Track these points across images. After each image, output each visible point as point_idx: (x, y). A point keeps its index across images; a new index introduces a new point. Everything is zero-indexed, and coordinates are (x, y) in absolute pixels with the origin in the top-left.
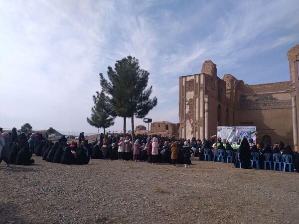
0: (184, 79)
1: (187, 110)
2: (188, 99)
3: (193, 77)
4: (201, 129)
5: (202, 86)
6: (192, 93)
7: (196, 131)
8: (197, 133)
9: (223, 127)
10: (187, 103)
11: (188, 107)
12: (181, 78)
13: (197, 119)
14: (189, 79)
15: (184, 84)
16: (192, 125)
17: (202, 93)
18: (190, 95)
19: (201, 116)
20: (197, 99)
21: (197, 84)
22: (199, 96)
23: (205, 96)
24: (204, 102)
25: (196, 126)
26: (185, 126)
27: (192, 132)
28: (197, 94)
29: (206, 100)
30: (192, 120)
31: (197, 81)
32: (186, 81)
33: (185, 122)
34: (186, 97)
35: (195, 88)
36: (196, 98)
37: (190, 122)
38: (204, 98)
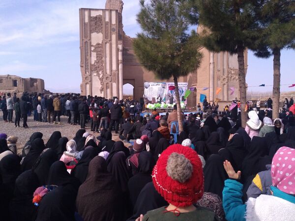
0: (86, 13)
1: (94, 58)
2: (94, 43)
3: (101, 13)
4: (115, 85)
5: (114, 27)
6: (100, 35)
7: (107, 88)
8: (109, 91)
9: (151, 84)
10: (93, 48)
11: (94, 55)
12: (82, 10)
13: (108, 72)
14: (94, 14)
15: (87, 20)
16: (101, 80)
17: (114, 37)
18: (97, 38)
19: (114, 68)
20: (108, 45)
21: (107, 23)
22: (111, 40)
23: (119, 42)
24: (118, 50)
25: (108, 81)
26: (91, 81)
27: (102, 90)
28: (107, 37)
29: (120, 47)
30: (100, 72)
31: (107, 20)
32: (90, 17)
33: (91, 75)
34: (90, 39)
35: (104, 29)
36: (106, 43)
37: (98, 75)
38: (117, 45)
